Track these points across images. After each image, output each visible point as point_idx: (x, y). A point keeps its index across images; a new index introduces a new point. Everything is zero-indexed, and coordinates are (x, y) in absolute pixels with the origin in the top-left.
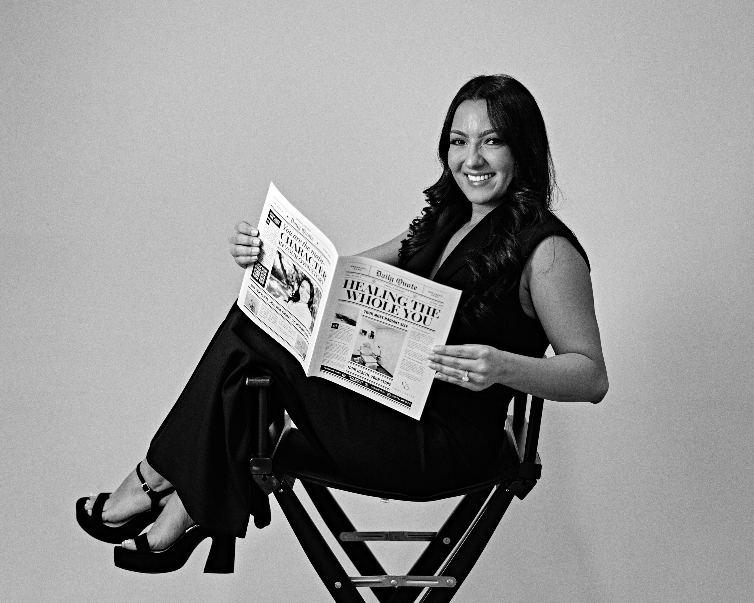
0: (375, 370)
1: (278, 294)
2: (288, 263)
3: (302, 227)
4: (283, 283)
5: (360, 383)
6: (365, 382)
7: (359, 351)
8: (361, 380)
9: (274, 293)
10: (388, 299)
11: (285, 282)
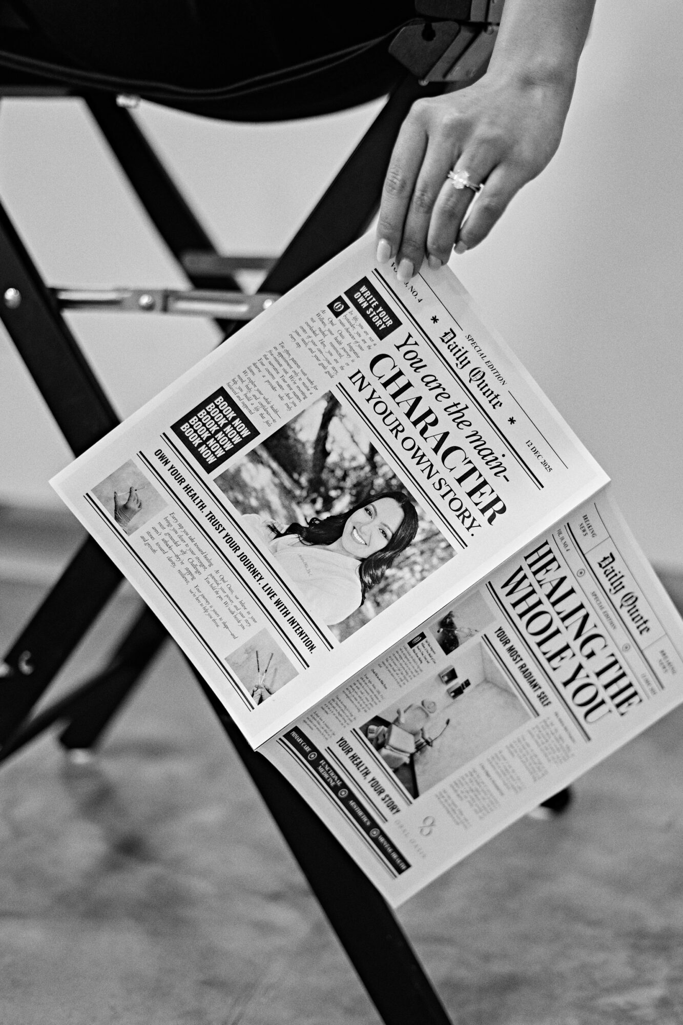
0: (391, 768)
1: (254, 502)
2: (352, 437)
3: (475, 361)
4: (297, 483)
5: (332, 784)
6: (344, 786)
7: (398, 712)
8: (340, 778)
9: (240, 498)
10: (569, 628)
11: (304, 480)
